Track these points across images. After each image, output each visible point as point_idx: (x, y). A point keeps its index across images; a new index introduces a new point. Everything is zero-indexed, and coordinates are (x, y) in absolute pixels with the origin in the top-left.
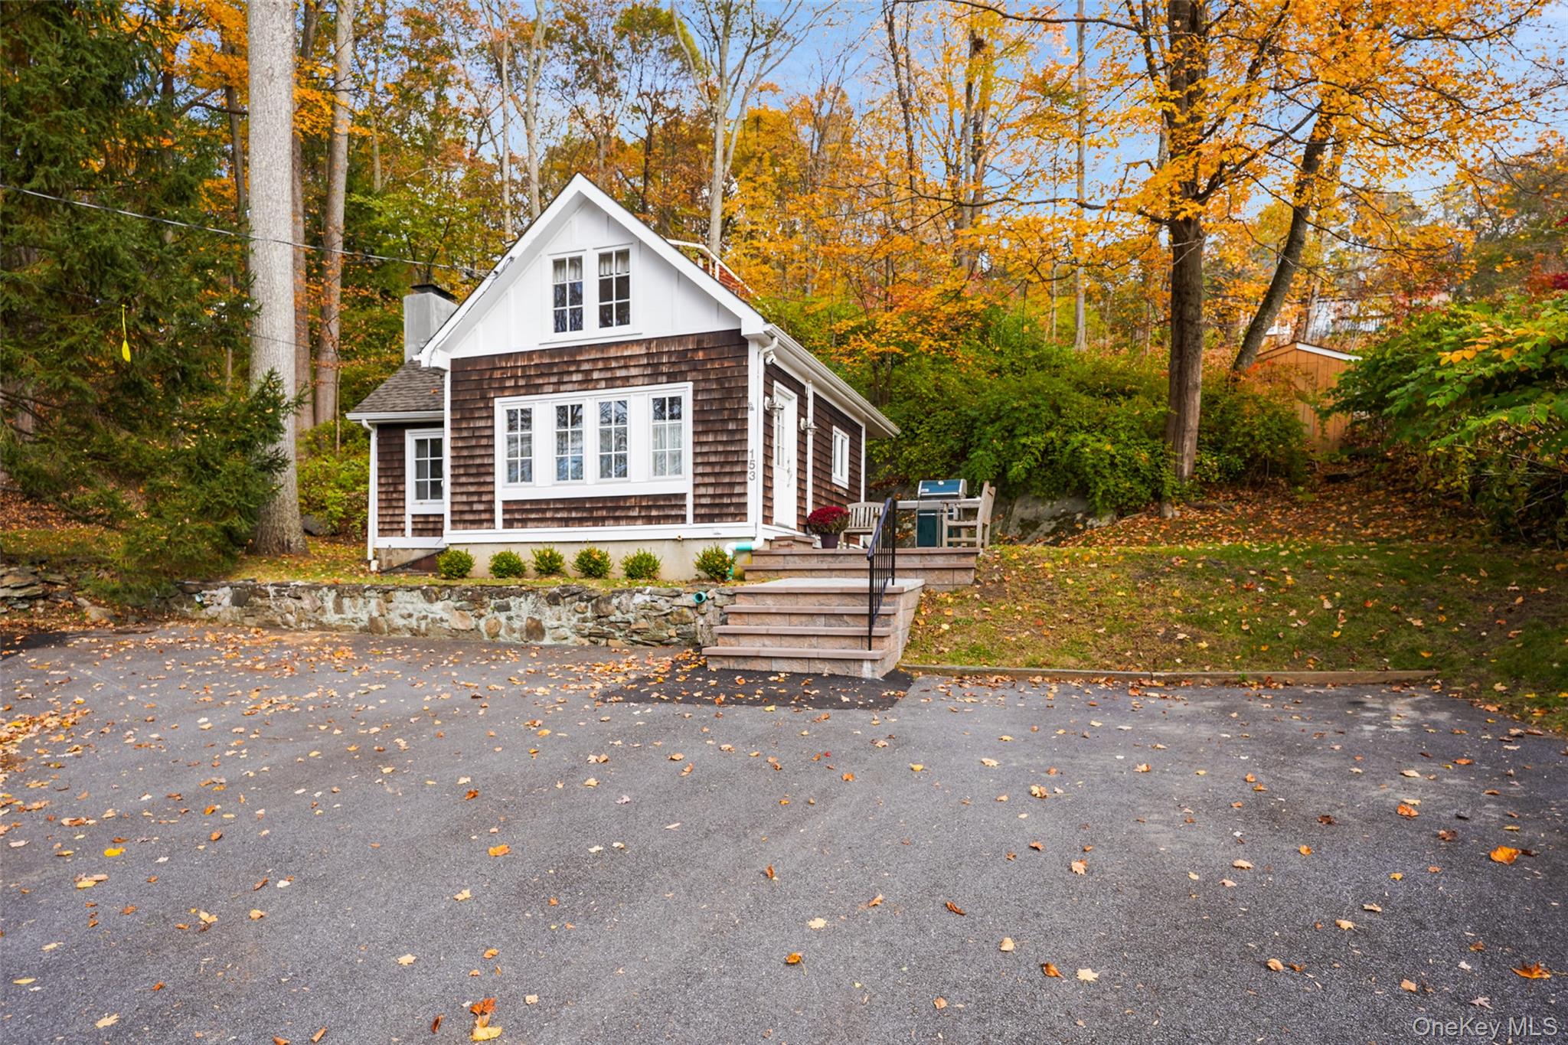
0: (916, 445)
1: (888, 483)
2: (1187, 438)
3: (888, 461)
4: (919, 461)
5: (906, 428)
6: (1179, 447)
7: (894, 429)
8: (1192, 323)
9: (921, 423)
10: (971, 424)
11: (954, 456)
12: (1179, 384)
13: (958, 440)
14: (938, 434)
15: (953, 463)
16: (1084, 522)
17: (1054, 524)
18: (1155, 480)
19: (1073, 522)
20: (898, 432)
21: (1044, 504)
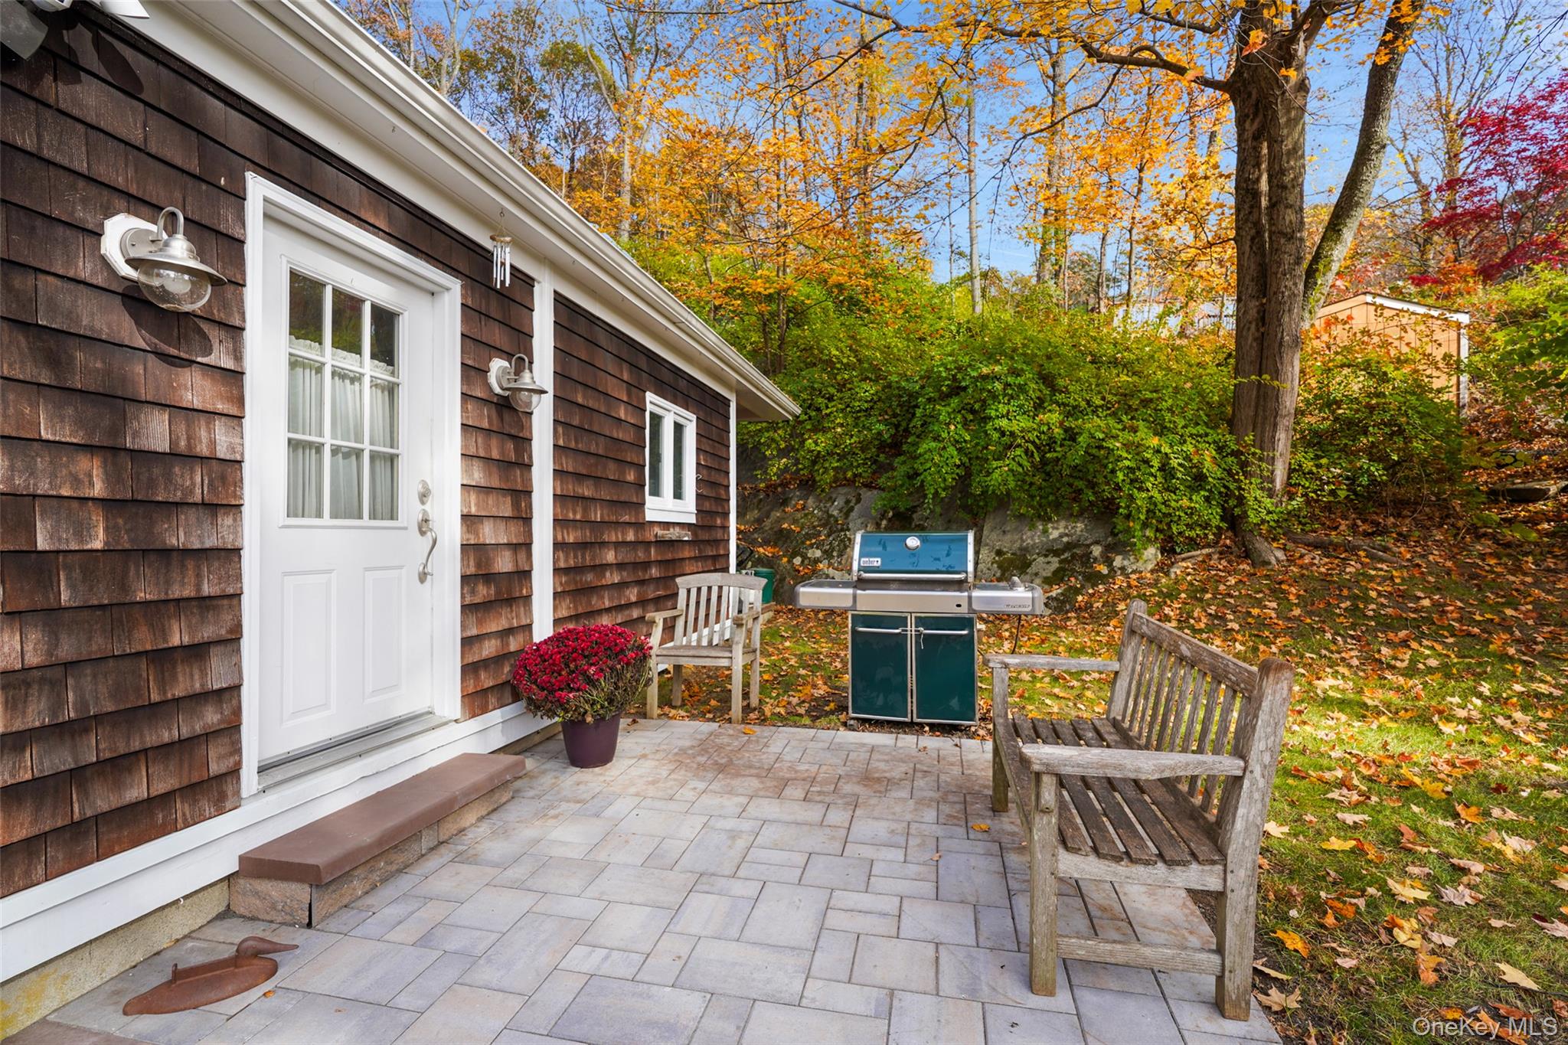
0: (824, 430)
1: (784, 485)
2: (1280, 427)
3: (783, 453)
4: (830, 454)
5: (808, 406)
6: (1266, 442)
7: (789, 405)
8: (1290, 237)
9: (830, 399)
10: (909, 403)
11: (882, 447)
12: (1261, 339)
13: (886, 422)
14: (859, 416)
15: (882, 457)
16: (1109, 562)
17: (1055, 563)
18: (1228, 495)
19: (1086, 559)
20: (798, 411)
21: (1033, 527)
